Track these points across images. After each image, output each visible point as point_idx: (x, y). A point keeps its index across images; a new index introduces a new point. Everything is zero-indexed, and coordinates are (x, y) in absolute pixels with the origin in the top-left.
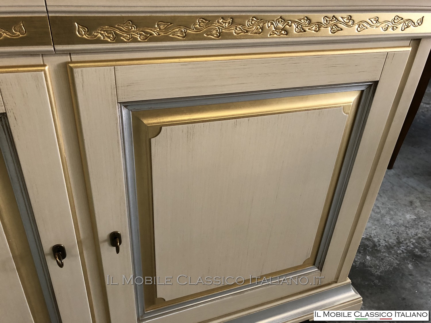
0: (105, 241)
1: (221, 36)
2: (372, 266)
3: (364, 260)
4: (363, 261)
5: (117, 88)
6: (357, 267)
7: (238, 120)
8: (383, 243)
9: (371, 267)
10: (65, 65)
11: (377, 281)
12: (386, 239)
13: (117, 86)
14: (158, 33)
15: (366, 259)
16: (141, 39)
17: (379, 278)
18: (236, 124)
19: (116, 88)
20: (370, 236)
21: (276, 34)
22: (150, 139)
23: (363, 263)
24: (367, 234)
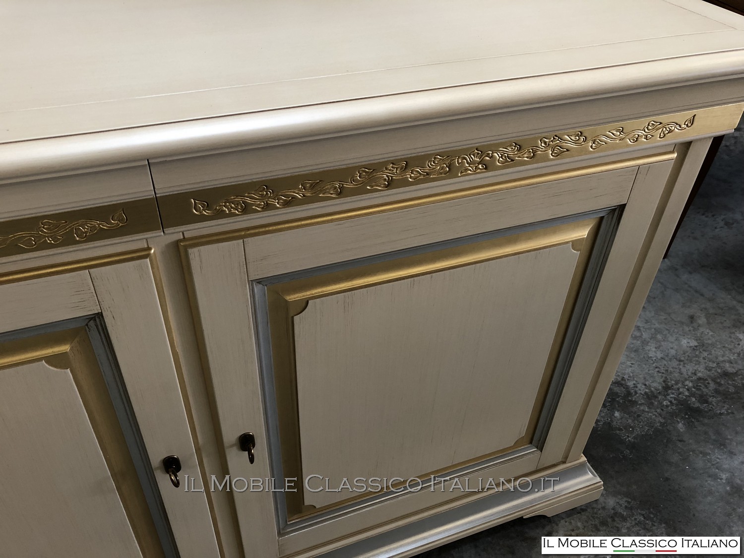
0: (232, 446)
1: (390, 184)
2: (621, 427)
3: (611, 418)
4: (609, 420)
5: (248, 264)
6: (600, 430)
7: (415, 278)
8: (642, 389)
9: (620, 430)
10: (176, 244)
11: (628, 451)
12: (647, 383)
13: (247, 262)
14: (302, 194)
15: (613, 417)
16: (280, 205)
17: (633, 446)
18: (414, 284)
19: (246, 264)
20: (623, 379)
21: (470, 170)
22: (293, 317)
23: (609, 423)
24: (619, 376)
